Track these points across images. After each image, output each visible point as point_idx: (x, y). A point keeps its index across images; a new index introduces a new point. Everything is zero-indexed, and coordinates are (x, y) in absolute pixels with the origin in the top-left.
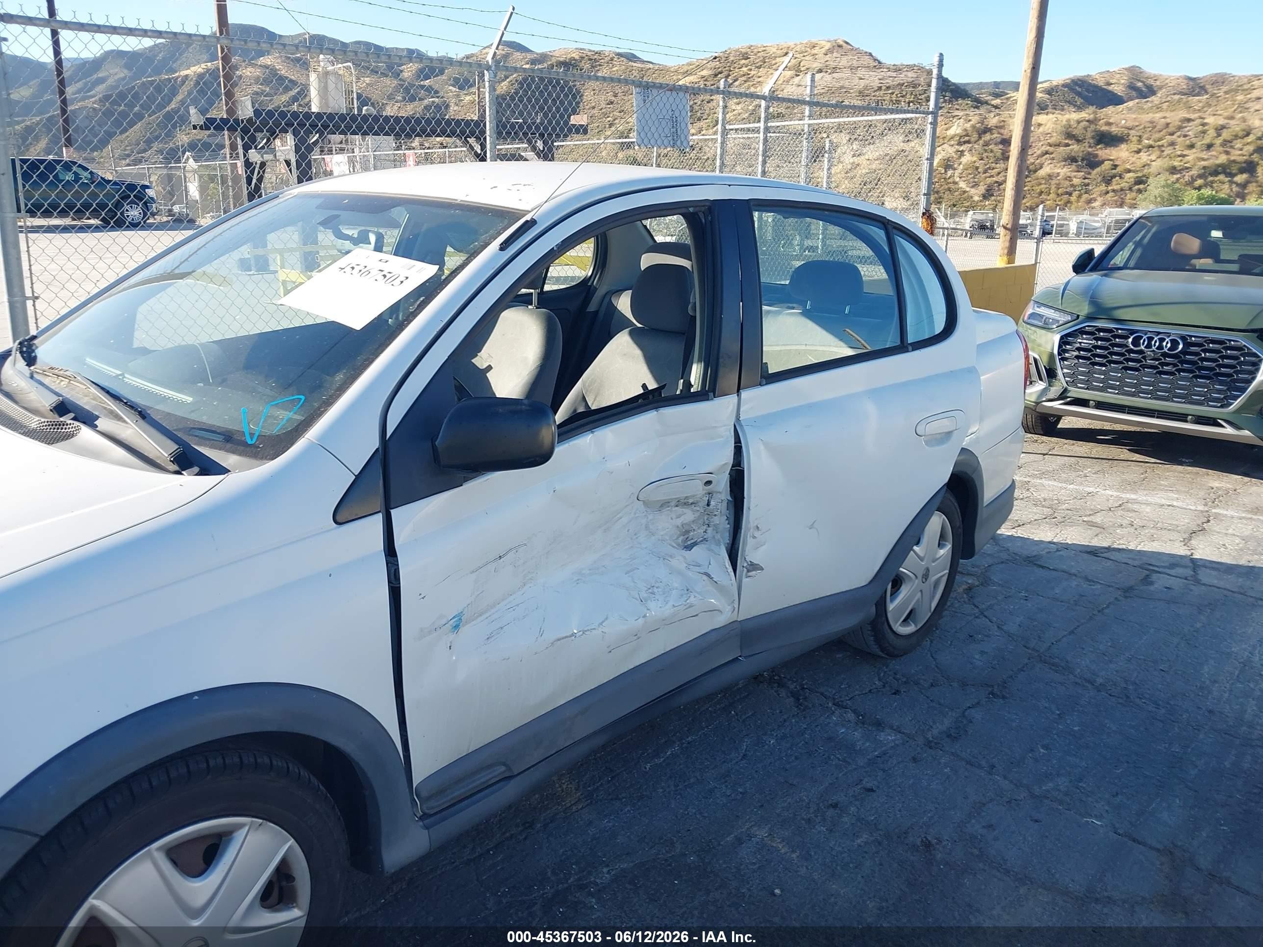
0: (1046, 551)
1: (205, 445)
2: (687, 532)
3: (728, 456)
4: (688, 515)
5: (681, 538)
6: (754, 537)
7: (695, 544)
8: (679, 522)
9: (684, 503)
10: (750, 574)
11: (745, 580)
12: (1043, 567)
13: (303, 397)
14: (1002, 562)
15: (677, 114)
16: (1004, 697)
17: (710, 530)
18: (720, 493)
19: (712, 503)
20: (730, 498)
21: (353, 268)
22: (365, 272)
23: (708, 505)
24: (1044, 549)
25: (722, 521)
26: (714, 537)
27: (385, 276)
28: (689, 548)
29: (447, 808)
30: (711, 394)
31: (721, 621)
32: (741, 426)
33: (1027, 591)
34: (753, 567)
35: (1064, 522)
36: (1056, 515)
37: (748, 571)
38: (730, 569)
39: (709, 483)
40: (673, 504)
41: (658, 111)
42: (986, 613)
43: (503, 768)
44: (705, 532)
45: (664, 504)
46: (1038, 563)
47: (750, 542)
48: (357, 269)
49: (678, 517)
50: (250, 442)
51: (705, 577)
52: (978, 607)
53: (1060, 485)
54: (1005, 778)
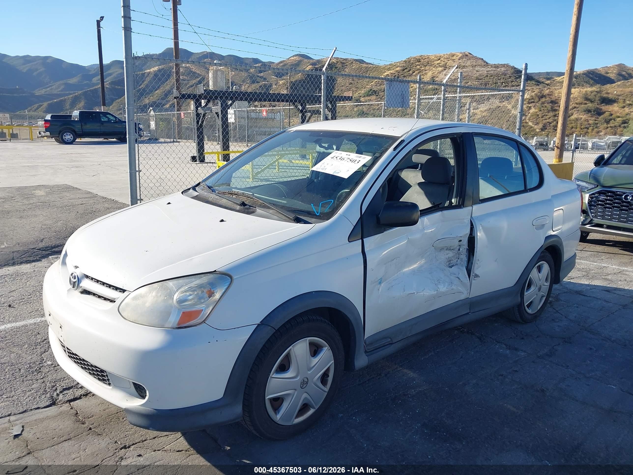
0: (585, 289)
1: (301, 216)
2: (450, 261)
3: (468, 231)
4: (451, 254)
5: (448, 263)
6: (477, 264)
7: (453, 266)
8: (447, 256)
9: (449, 249)
10: (475, 279)
11: (473, 281)
12: (584, 295)
13: (333, 201)
14: (565, 293)
15: (404, 93)
16: (570, 343)
17: (459, 261)
18: (464, 245)
19: (461, 249)
20: (468, 248)
21: (337, 158)
22: (342, 159)
23: (459, 250)
24: (584, 288)
25: (464, 257)
26: (461, 263)
27: (351, 160)
28: (451, 267)
29: (374, 350)
30: (462, 206)
31: (463, 297)
32: (473, 219)
33: (577, 304)
34: (477, 276)
35: (593, 278)
36: (588, 275)
37: (474, 278)
38: (467, 276)
39: (460, 241)
40: (445, 249)
41: (396, 92)
42: (559, 312)
43: (390, 340)
44: (457, 261)
45: (442, 249)
46: (582, 294)
47: (476, 265)
48: (338, 158)
49: (447, 254)
50: (317, 215)
51: (457, 279)
52: (555, 309)
53: (590, 263)
54: (574, 370)
